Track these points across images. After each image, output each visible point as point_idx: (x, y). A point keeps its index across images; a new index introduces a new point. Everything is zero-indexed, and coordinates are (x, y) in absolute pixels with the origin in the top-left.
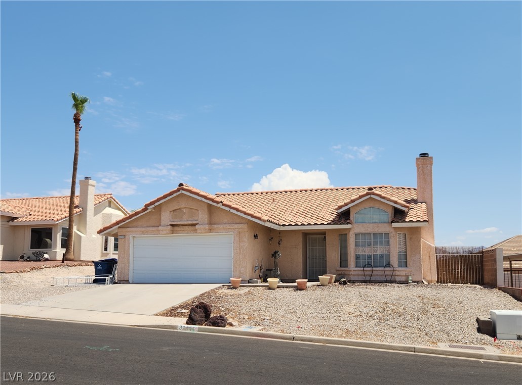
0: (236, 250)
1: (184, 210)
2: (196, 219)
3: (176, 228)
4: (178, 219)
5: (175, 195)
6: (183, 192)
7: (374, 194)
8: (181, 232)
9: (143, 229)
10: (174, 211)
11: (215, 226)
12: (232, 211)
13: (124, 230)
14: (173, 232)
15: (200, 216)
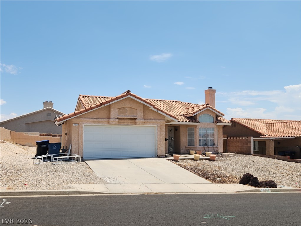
0: (159, 137)
1: (127, 109)
2: (136, 115)
3: (121, 121)
4: (122, 115)
5: (124, 98)
6: (130, 96)
7: (210, 107)
8: (122, 123)
9: (95, 120)
10: (119, 108)
11: (147, 121)
12: (159, 112)
13: (79, 120)
14: (119, 123)
15: (139, 114)
